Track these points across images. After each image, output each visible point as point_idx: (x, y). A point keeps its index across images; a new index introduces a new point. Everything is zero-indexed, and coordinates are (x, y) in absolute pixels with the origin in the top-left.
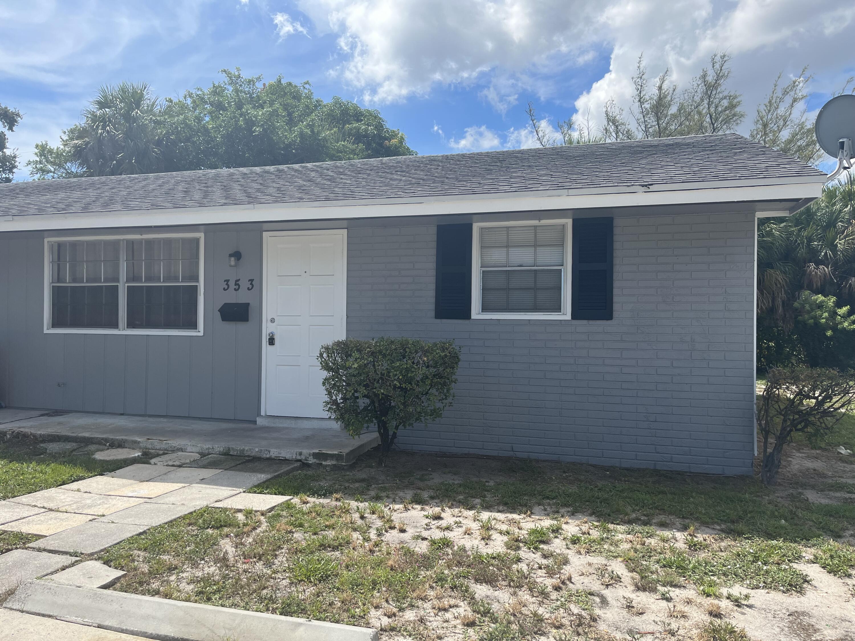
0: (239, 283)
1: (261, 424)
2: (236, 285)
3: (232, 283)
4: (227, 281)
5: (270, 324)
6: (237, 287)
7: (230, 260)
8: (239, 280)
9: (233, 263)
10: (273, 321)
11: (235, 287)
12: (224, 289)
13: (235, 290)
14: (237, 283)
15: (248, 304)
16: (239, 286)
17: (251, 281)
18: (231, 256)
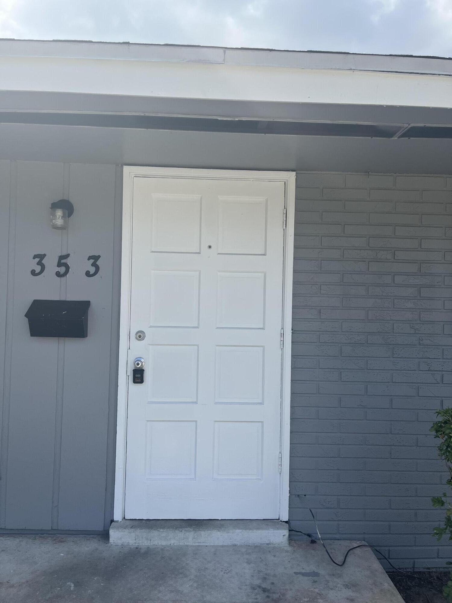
0: (68, 261)
1: (120, 542)
2: (59, 265)
3: (51, 263)
4: (41, 257)
5: (135, 343)
6: (62, 270)
7: (54, 215)
8: (68, 256)
9: (59, 222)
10: (140, 336)
11: (58, 269)
12: (33, 273)
13: (58, 274)
14: (62, 261)
15: (86, 304)
16: (67, 268)
17: (95, 258)
18: (55, 206)
